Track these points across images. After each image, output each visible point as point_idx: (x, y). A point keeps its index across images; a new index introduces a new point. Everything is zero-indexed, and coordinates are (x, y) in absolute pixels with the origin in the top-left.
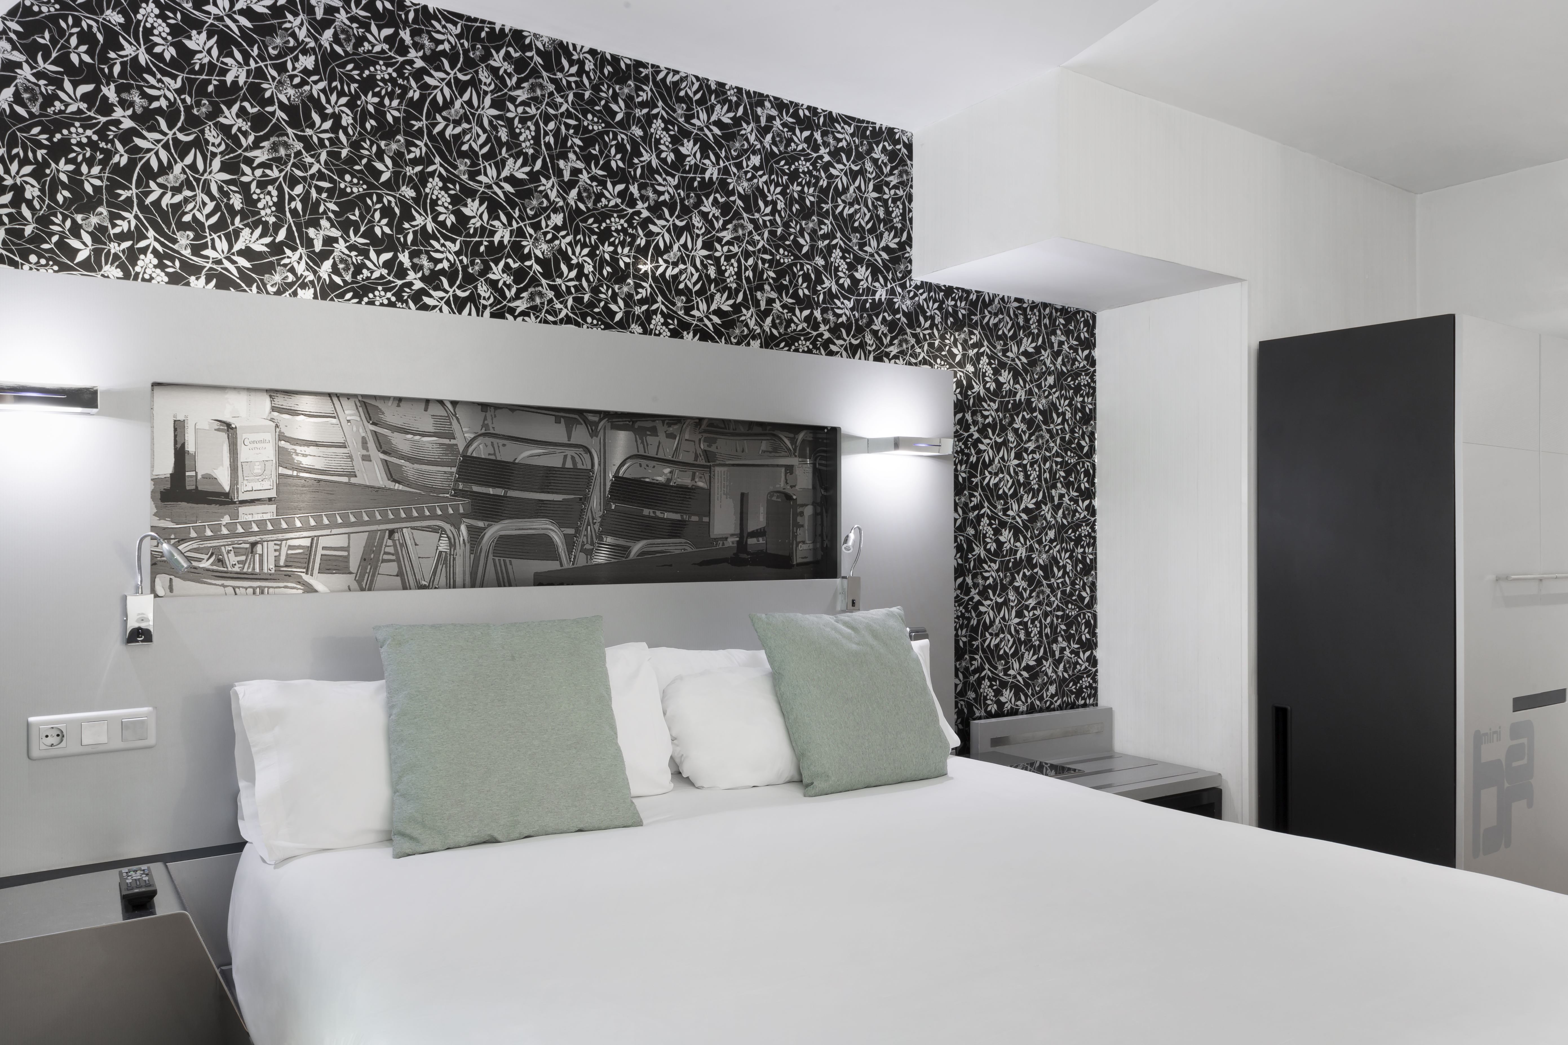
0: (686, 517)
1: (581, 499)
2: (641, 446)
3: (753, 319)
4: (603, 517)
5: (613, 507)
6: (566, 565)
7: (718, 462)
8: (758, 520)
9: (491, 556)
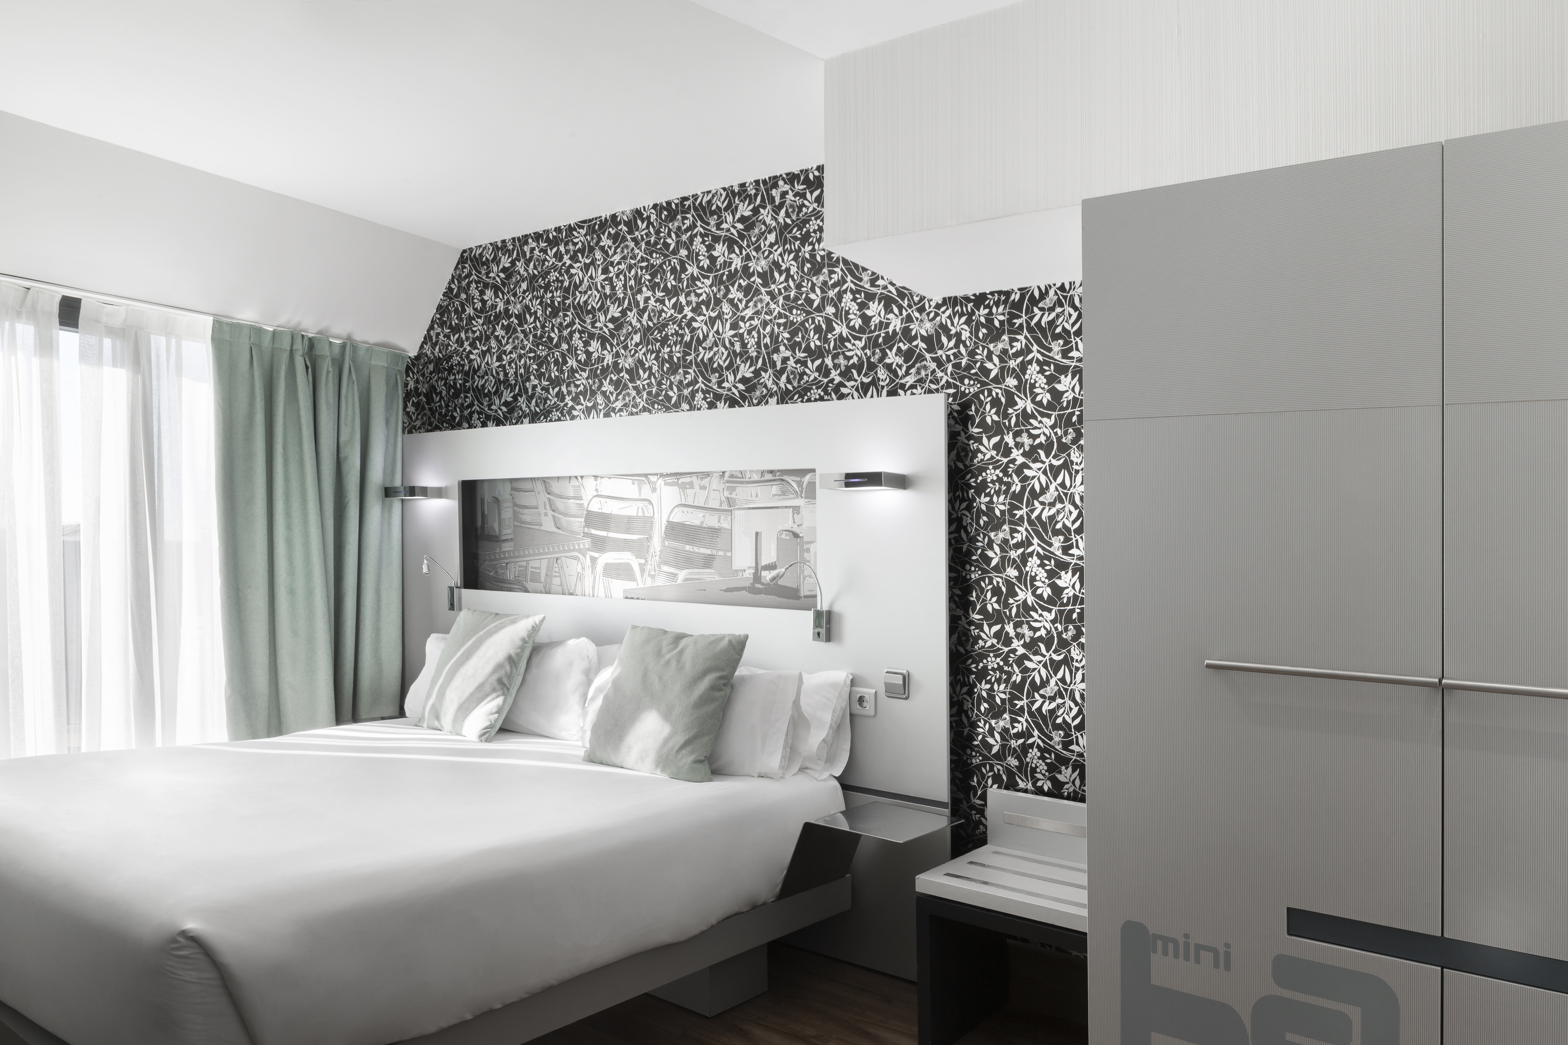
0: (714, 552)
1: (647, 538)
2: (683, 497)
3: (771, 379)
4: (661, 551)
5: (667, 544)
6: (641, 585)
7: (737, 507)
8: (769, 555)
9: (601, 577)
